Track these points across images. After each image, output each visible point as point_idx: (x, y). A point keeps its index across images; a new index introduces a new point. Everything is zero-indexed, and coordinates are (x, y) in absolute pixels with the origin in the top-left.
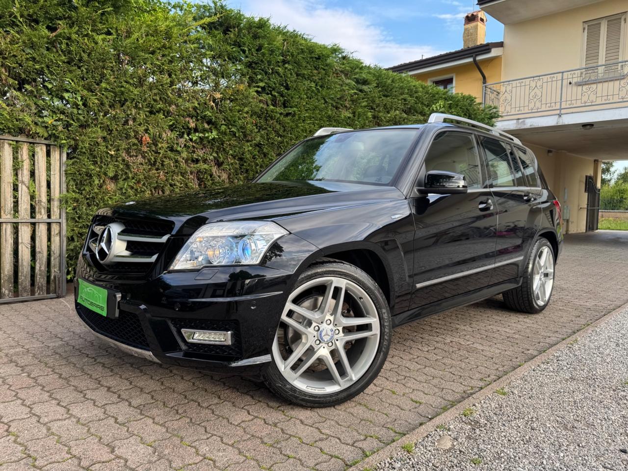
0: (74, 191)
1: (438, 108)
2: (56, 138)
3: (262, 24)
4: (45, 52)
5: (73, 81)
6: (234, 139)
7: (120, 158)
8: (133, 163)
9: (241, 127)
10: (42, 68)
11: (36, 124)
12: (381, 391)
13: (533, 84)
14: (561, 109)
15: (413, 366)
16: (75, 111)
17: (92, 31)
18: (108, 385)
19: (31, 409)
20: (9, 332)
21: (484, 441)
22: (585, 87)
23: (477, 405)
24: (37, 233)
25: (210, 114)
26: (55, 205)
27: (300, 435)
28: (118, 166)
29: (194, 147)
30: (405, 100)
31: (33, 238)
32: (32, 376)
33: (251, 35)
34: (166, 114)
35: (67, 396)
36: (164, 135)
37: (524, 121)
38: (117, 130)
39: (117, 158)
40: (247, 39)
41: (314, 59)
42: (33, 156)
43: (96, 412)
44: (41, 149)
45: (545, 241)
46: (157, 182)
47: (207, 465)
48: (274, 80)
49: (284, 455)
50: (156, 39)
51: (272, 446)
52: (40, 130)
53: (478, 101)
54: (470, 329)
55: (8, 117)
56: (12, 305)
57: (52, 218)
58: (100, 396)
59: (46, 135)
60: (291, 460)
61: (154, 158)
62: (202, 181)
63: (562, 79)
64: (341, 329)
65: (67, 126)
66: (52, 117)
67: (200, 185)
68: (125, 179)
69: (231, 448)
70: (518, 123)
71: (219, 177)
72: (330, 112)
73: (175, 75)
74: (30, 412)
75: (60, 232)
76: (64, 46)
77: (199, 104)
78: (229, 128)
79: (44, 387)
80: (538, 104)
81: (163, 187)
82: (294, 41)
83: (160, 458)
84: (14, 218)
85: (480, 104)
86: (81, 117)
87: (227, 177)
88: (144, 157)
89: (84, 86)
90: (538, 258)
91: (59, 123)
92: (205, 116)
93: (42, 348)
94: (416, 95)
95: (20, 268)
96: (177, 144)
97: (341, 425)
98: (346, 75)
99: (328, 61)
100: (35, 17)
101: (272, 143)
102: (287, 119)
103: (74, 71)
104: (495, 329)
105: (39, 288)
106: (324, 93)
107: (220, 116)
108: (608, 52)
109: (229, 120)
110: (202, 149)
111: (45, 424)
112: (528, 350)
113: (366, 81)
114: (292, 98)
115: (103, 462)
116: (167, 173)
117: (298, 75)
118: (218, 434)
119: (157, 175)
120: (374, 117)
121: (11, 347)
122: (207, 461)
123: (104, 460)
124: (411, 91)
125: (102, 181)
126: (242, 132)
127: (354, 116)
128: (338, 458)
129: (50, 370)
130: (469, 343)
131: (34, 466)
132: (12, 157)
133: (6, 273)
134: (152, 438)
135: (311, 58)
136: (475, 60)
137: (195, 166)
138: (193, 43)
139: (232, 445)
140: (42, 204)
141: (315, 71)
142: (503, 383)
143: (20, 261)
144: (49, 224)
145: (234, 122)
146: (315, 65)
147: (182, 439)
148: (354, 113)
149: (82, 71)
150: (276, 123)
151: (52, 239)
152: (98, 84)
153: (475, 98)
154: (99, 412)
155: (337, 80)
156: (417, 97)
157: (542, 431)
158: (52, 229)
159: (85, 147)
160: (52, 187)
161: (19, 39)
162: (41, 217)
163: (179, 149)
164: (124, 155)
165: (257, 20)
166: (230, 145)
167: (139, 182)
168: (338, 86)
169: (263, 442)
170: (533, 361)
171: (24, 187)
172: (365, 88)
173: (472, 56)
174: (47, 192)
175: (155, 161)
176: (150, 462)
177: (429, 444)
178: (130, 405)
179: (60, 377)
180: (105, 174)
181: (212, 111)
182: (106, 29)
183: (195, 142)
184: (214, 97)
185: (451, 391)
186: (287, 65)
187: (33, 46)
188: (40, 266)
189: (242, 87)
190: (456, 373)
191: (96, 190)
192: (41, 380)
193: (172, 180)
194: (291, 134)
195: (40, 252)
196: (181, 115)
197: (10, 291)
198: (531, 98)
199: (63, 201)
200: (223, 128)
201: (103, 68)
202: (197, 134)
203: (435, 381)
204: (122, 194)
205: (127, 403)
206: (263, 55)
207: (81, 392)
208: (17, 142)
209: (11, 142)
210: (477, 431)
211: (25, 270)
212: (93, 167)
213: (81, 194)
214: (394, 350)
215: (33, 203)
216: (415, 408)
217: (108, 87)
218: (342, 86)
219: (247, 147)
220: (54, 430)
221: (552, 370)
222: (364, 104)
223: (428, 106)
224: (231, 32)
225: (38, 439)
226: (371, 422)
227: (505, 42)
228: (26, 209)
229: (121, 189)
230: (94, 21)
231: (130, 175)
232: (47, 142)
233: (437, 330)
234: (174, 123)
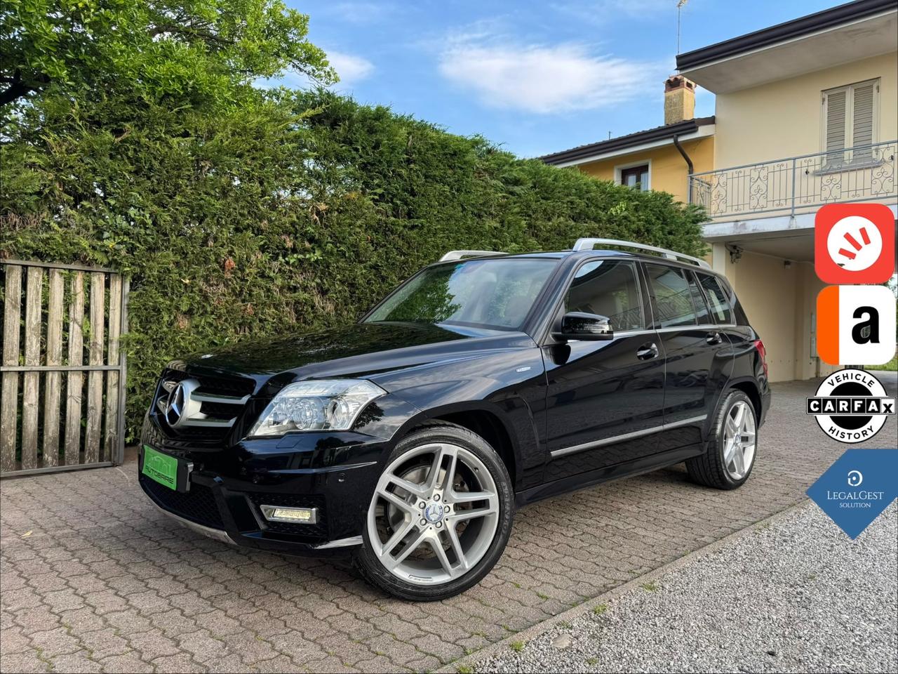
0: (137, 331)
1: (619, 212)
2: (118, 264)
3: (380, 115)
4: (108, 161)
5: (140, 195)
6: (343, 260)
7: (197, 288)
8: (213, 293)
9: (352, 245)
10: (104, 180)
11: (94, 248)
12: (503, 584)
13: (755, 175)
14: (793, 208)
15: (549, 555)
16: (143, 231)
17: (164, 133)
18: (174, 573)
19: (85, 598)
20: (55, 510)
21: (609, 640)
22: (826, 178)
23: (613, 600)
24: (90, 383)
25: (313, 231)
26: (114, 346)
27: (395, 631)
28: (193, 298)
29: (291, 271)
30: (572, 203)
31: (85, 390)
32: (84, 562)
33: (366, 129)
34: (256, 232)
35: (126, 585)
36: (253, 258)
37: (744, 224)
38: (193, 253)
39: (192, 287)
40: (361, 136)
41: (448, 156)
42: (88, 288)
43: (160, 603)
44: (99, 279)
45: (740, 394)
46: (243, 317)
47: (283, 661)
48: (396, 185)
49: (373, 652)
50: (244, 138)
51: (360, 642)
52: (98, 256)
53: (675, 200)
54: (636, 510)
55: (61, 241)
56: (57, 476)
57: (110, 364)
58: (165, 585)
59: (105, 261)
60: (380, 658)
61: (240, 287)
62: (302, 314)
63: (794, 169)
64: (451, 506)
65: (131, 250)
66: (114, 239)
67: (298, 319)
68: (202, 314)
69: (312, 644)
70: (736, 227)
71: (323, 308)
72: (469, 222)
73: (268, 182)
74: (84, 602)
75: (118, 382)
76: (130, 153)
77: (298, 218)
78: (336, 247)
79: (98, 574)
80: (763, 202)
81: (251, 322)
82: (422, 135)
83: (231, 652)
84: (63, 365)
85: (680, 203)
86: (149, 239)
87: (333, 307)
88: (227, 286)
89: (153, 200)
90: (729, 417)
91: (122, 247)
92: (306, 232)
93: (95, 529)
94: (588, 195)
95: (68, 428)
96: (270, 268)
97: (445, 622)
98: (491, 174)
99: (467, 158)
100: (97, 119)
101: (393, 264)
102: (413, 234)
103: (143, 182)
104: (669, 508)
105: (90, 454)
106: (461, 199)
107: (326, 232)
108: (856, 131)
109: (337, 237)
110: (302, 274)
111: (101, 616)
112: (703, 536)
113: (519, 180)
114: (419, 206)
115: (167, 656)
116: (256, 305)
117: (426, 177)
118: (299, 629)
119: (243, 308)
120: (530, 226)
121: (58, 528)
122: (283, 657)
123: (168, 654)
124: (581, 190)
125: (172, 318)
126: (353, 251)
127: (503, 226)
128: (434, 656)
129: (105, 555)
130: (629, 527)
131: (90, 659)
132: (63, 289)
133: (50, 434)
134: (223, 632)
135: (445, 154)
136: (676, 142)
137: (293, 295)
138: (292, 141)
139: (314, 641)
140: (98, 346)
141: (450, 172)
142: (655, 578)
143: (68, 419)
144: (105, 373)
145: (344, 239)
146: (450, 164)
147: (257, 633)
148: (502, 222)
149: (153, 182)
150: (397, 239)
151: (108, 392)
152: (171, 197)
153: (672, 196)
154: (163, 604)
155: (479, 182)
156: (588, 199)
157: (682, 631)
158: (109, 379)
159: (153, 275)
160: (110, 325)
161: (76, 146)
162: (95, 363)
163: (272, 274)
164: (201, 283)
165: (373, 109)
166: (337, 267)
167: (220, 317)
168: (481, 189)
169: (350, 638)
170: (702, 551)
171: (76, 326)
172: (517, 189)
173: (672, 137)
174: (105, 332)
175: (241, 291)
176: (218, 657)
177: (543, 642)
178: (199, 595)
179: (117, 564)
180: (177, 308)
181: (314, 226)
182: (183, 130)
183: (293, 265)
184: (317, 209)
185: (587, 585)
186: (412, 166)
187: (93, 154)
188: (93, 426)
189: (353, 195)
190: (600, 564)
191: (165, 329)
192: (95, 566)
193: (262, 314)
194: (417, 251)
195: (92, 408)
196: (275, 232)
197: (54, 457)
198: (753, 193)
199: (125, 343)
200: (329, 246)
201: (178, 177)
202: (295, 256)
203: (573, 573)
204: (198, 333)
205: (196, 594)
206: (381, 154)
207: (143, 581)
208: (70, 270)
209: (62, 271)
210: (605, 630)
211: (74, 430)
212: (161, 300)
213: (147, 334)
214: (530, 535)
215: (87, 347)
216: (540, 603)
217: (183, 200)
218: (485, 188)
219: (360, 270)
220: (111, 622)
221: (722, 560)
222: (517, 210)
223: (604, 209)
224: (340, 126)
225: (94, 631)
226: (482, 618)
227: (717, 117)
228: (77, 354)
229: (197, 327)
230: (168, 121)
231: (209, 309)
232: (106, 270)
233: (592, 511)
234: (265, 243)
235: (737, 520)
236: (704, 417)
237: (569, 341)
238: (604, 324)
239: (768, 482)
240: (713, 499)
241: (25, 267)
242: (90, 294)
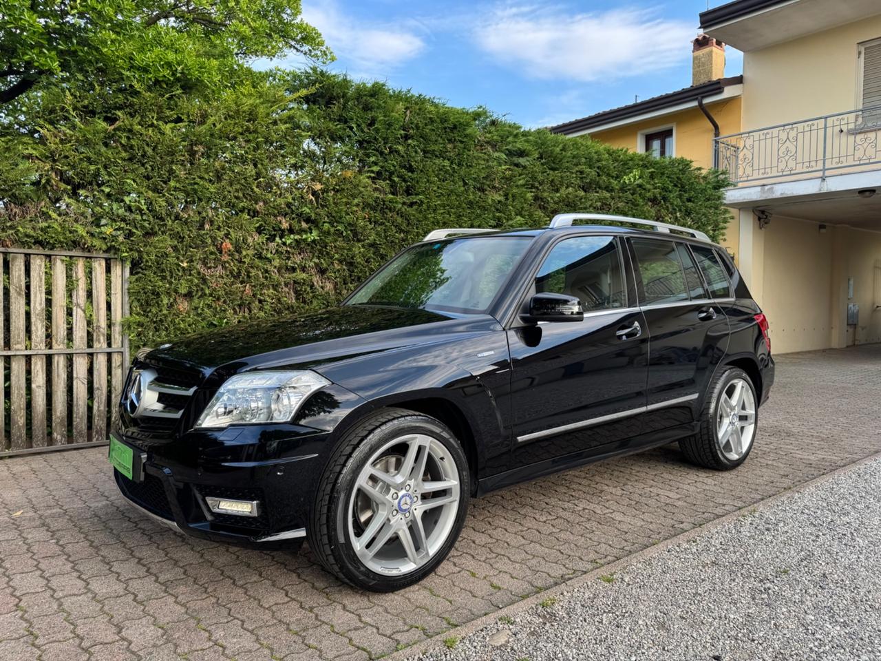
0: (138, 314)
1: (632, 180)
2: (117, 250)
3: (377, 91)
4: (103, 149)
5: (134, 181)
6: (341, 239)
7: (195, 271)
8: (211, 276)
9: (349, 224)
10: (99, 169)
11: (92, 235)
12: (459, 572)
13: (783, 136)
14: (824, 170)
15: (516, 541)
16: (139, 217)
17: (157, 120)
18: (140, 556)
19: (49, 581)
20: (51, 488)
21: (548, 638)
22: (859, 137)
23: (565, 593)
24: (95, 365)
25: (308, 210)
26: (117, 329)
27: (335, 622)
28: (191, 281)
29: (287, 251)
30: (582, 172)
31: (90, 371)
32: (61, 543)
33: (361, 107)
34: (251, 213)
35: (90, 567)
36: (250, 240)
37: (772, 188)
38: (190, 237)
39: (190, 270)
40: (354, 113)
41: (448, 130)
42: (89, 273)
43: (117, 587)
44: (100, 264)
45: (737, 371)
46: (241, 298)
47: (215, 652)
48: (393, 163)
49: (306, 645)
50: (237, 121)
51: (296, 633)
52: (97, 243)
53: (695, 165)
54: (619, 492)
55: (60, 230)
56: (65, 454)
57: (113, 346)
58: (127, 569)
59: (104, 247)
60: (310, 651)
61: (238, 269)
62: (301, 294)
63: (825, 128)
64: (419, 496)
65: (130, 235)
66: (112, 226)
67: (297, 299)
68: (201, 296)
69: (248, 634)
70: (763, 192)
71: (322, 287)
72: (471, 197)
73: (262, 164)
74: (47, 585)
75: (122, 364)
76: (124, 141)
77: (294, 199)
78: (333, 226)
79: (70, 556)
80: (792, 164)
81: (249, 303)
82: (420, 109)
83: (168, 641)
84: (68, 348)
85: (700, 169)
86: (146, 224)
87: (332, 287)
88: (224, 268)
89: (148, 187)
90: (724, 395)
91: (119, 233)
92: (302, 213)
93: (82, 508)
94: (599, 164)
95: (75, 409)
96: (267, 250)
97: (388, 613)
98: (494, 146)
99: (469, 131)
100: (91, 108)
101: (392, 242)
102: (412, 211)
103: (136, 169)
104: (654, 490)
105: (97, 432)
106: (462, 173)
107: (323, 212)
109: (334, 217)
110: (300, 254)
111: (58, 599)
112: (682, 523)
113: (524, 151)
114: (418, 182)
115: (106, 644)
116: (254, 286)
117: (425, 152)
118: (241, 618)
119: (242, 289)
120: (536, 198)
121: (49, 507)
122: (216, 647)
123: (107, 641)
124: (591, 159)
125: (172, 300)
126: (351, 230)
127: (507, 199)
128: (365, 650)
129: (82, 536)
130: (607, 511)
131: (33, 645)
132: (65, 275)
133: (58, 414)
134: (168, 619)
135: (445, 128)
136: (700, 104)
137: (290, 276)
138: (286, 123)
139: (252, 632)
140: (101, 330)
141: (450, 146)
142: (616, 568)
143: (75, 400)
144: (109, 355)
145: (341, 218)
146: (449, 138)
147: (199, 621)
148: (506, 195)
149: (146, 168)
150: (395, 216)
151: (113, 373)
152: (165, 183)
153: (691, 162)
154: (119, 588)
155: (480, 155)
156: (598, 168)
157: (628, 630)
158: (113, 360)
159: (151, 260)
160: (112, 309)
161: (71, 137)
162: (99, 346)
163: (269, 255)
164: (199, 267)
165: (369, 85)
166: (335, 247)
167: (218, 299)
168: (483, 162)
169: (288, 629)
170: (675, 540)
171: (79, 310)
172: (522, 161)
173: (696, 99)
174: (107, 315)
175: (239, 273)
176: (155, 646)
177: (479, 639)
178: (156, 581)
179: (91, 545)
180: (176, 291)
181: (310, 206)
182: (175, 116)
183: (290, 246)
184: (313, 189)
185: (545, 575)
186: (410, 141)
187: (87, 143)
188: (99, 406)
189: (349, 174)
190: (565, 552)
191: (165, 312)
192: (69, 549)
193: (261, 295)
194: (417, 228)
195: (98, 389)
196: (270, 214)
197: (63, 436)
198: (781, 155)
199: (126, 326)
200: (327, 226)
201: (172, 162)
202: (292, 236)
203: (534, 562)
204: (199, 315)
205: (154, 578)
206: (377, 130)
207: (108, 564)
208: (71, 257)
209: (64, 258)
210: (548, 626)
211: (81, 410)
212: (160, 283)
213: (147, 316)
214: (502, 519)
215: (90, 330)
216: (491, 594)
217: (178, 185)
218: (488, 161)
219: (358, 249)
220: (65, 607)
221: (694, 550)
222: (521, 182)
223: (617, 177)
224: (334, 104)
225: (46, 615)
226: (427, 610)
227: (744, 76)
228: (82, 338)
229: (196, 308)
230: (160, 107)
231: (207, 292)
232: (106, 255)
233: (573, 494)
234: (261, 225)
235: (724, 505)
236: (695, 396)
237: (539, 323)
238: (573, 304)
239: (769, 463)
240: (706, 480)
241: (27, 256)
242: (91, 279)
